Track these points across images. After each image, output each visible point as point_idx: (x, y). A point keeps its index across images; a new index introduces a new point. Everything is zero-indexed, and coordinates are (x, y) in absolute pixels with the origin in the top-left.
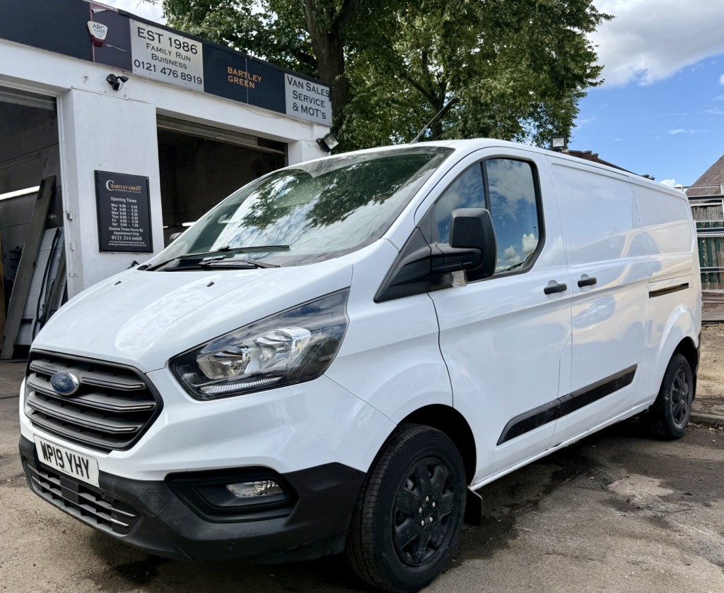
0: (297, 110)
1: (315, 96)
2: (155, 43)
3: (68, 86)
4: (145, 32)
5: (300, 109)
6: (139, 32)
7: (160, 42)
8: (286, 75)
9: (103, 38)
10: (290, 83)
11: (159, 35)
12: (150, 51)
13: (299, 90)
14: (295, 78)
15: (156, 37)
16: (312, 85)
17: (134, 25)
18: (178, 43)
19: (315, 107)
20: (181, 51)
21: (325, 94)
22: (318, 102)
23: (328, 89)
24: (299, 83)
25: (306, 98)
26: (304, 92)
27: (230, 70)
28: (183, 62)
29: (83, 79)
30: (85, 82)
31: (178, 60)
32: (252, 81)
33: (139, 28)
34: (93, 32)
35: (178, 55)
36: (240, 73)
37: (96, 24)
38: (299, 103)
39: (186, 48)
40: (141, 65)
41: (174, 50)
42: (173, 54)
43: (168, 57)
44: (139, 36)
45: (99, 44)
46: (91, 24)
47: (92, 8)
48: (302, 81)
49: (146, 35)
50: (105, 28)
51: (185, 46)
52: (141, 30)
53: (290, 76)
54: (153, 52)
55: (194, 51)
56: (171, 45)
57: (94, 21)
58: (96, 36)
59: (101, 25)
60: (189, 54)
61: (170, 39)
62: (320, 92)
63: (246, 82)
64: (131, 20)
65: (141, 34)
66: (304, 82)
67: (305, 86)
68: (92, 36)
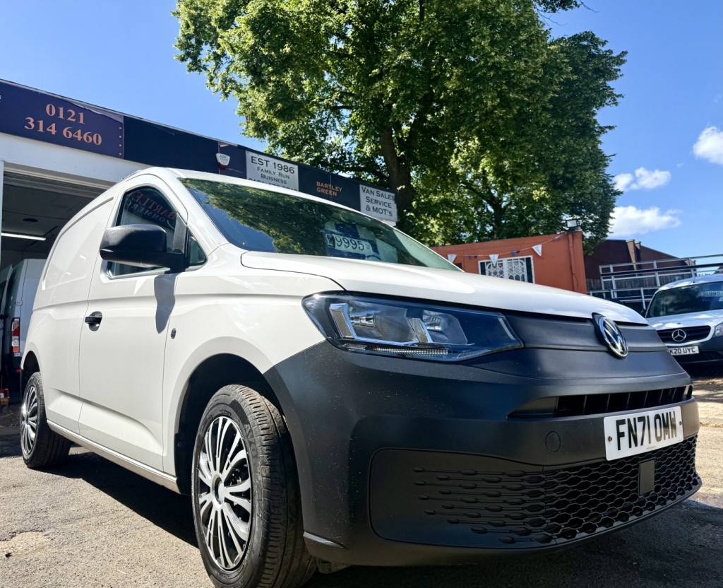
0: (369, 210)
1: (385, 200)
2: (264, 167)
4: (257, 160)
5: (371, 209)
6: (252, 160)
7: (267, 166)
8: (361, 186)
9: (227, 164)
10: (364, 192)
11: (267, 161)
12: (260, 172)
13: (371, 196)
14: (368, 188)
15: (265, 162)
16: (381, 192)
17: (249, 155)
18: (280, 166)
19: (383, 207)
20: (283, 172)
21: (391, 198)
22: (386, 205)
23: (393, 195)
24: (371, 191)
25: (376, 202)
26: (375, 197)
27: (318, 184)
28: (284, 179)
31: (280, 178)
32: (335, 191)
33: (252, 157)
34: (219, 160)
35: (280, 175)
36: (326, 185)
37: (222, 155)
38: (371, 205)
39: (286, 170)
41: (277, 171)
42: (277, 174)
43: (272, 176)
44: (252, 162)
45: (224, 168)
46: (219, 156)
47: (219, 144)
48: (373, 189)
49: (257, 161)
50: (228, 158)
51: (286, 168)
53: (364, 187)
54: (262, 173)
55: (292, 171)
56: (275, 168)
57: (221, 153)
58: (222, 163)
59: (225, 156)
60: (289, 173)
61: (275, 164)
62: (387, 196)
63: (330, 192)
64: (247, 152)
65: (254, 161)
66: (375, 190)
67: (375, 194)
68: (219, 163)
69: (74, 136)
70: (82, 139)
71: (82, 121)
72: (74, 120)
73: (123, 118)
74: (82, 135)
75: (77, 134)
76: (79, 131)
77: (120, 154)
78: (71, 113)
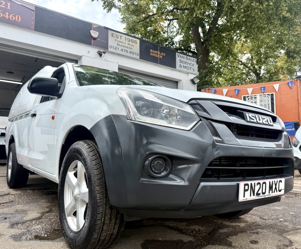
0: (181, 67)
1: (190, 62)
2: (119, 39)
3: (81, 55)
4: (115, 35)
5: (182, 67)
6: (112, 35)
7: (121, 39)
8: (177, 53)
9: (96, 36)
10: (178, 57)
11: (121, 36)
12: (116, 42)
13: (183, 59)
14: (181, 55)
15: (120, 37)
16: (189, 57)
18: (129, 39)
19: (190, 66)
20: (130, 43)
21: (194, 61)
22: (191, 64)
23: (196, 59)
24: (183, 57)
25: (185, 63)
26: (185, 60)
27: (151, 50)
28: (131, 47)
29: (88, 53)
30: (88, 54)
31: (129, 46)
32: (161, 55)
33: (112, 34)
34: (92, 34)
35: (129, 44)
36: (156, 52)
37: (94, 31)
38: (182, 65)
39: (132, 42)
40: (112, 47)
41: (127, 42)
42: (127, 44)
43: (124, 45)
44: (112, 36)
45: (95, 39)
46: (92, 31)
47: (93, 26)
50: (98, 33)
51: (132, 41)
52: (113, 34)
53: (179, 54)
54: (118, 42)
55: (136, 43)
56: (126, 40)
57: (93, 30)
59: (95, 32)
60: (134, 44)
61: (126, 38)
62: (192, 60)
63: (159, 55)
64: (109, 31)
65: (113, 36)
66: (185, 56)
67: (185, 58)
68: (92, 36)
69: (4, 16)
70: (9, 18)
71: (9, 8)
72: (4, 7)
73: (34, 7)
74: (9, 15)
75: (6, 15)
76: (7, 13)
77: (32, 28)
78: (2, 3)
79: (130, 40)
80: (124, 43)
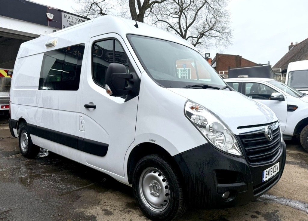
2: (71, 20)
3: (39, 34)
4: (67, 16)
6: (65, 16)
7: (72, 19)
9: (52, 18)
11: (72, 17)
15: (71, 18)
17: (63, 14)
29: (45, 32)
33: (65, 15)
34: (48, 16)
37: (49, 14)
39: (82, 21)
40: (65, 27)
45: (50, 20)
46: (48, 14)
47: (48, 8)
49: (67, 17)
50: (53, 15)
54: (70, 23)
56: (76, 20)
58: (49, 18)
59: (51, 14)
61: (76, 18)
65: (66, 17)
68: (48, 18)
79: (80, 20)
80: (75, 23)
